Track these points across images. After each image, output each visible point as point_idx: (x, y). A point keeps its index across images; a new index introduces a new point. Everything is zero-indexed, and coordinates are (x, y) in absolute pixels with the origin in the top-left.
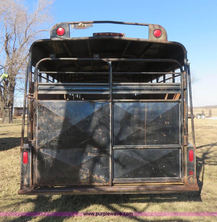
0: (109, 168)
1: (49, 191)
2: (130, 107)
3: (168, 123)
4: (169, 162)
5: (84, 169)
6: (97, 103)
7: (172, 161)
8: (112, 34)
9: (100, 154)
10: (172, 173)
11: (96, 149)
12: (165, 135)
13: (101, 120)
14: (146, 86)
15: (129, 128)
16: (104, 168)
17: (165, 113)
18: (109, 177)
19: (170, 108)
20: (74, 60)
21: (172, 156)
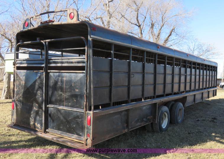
0: (43, 120)
1: (18, 128)
2: (57, 76)
3: (78, 91)
4: (78, 123)
5: (32, 118)
6: (39, 72)
7: (79, 122)
8: (48, 21)
9: (39, 109)
10: (79, 133)
11: (37, 105)
12: (75, 101)
13: (40, 85)
14: (66, 60)
15: (56, 92)
16: (40, 119)
17: (76, 82)
18: (42, 126)
19: (79, 79)
20: (29, 43)
21: (79, 119)
